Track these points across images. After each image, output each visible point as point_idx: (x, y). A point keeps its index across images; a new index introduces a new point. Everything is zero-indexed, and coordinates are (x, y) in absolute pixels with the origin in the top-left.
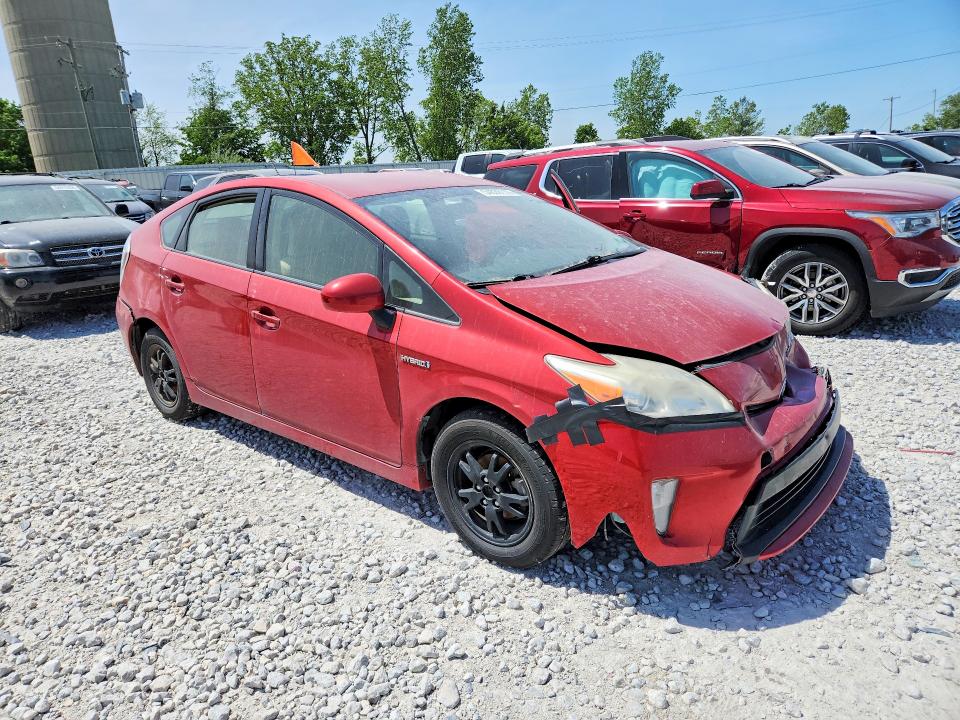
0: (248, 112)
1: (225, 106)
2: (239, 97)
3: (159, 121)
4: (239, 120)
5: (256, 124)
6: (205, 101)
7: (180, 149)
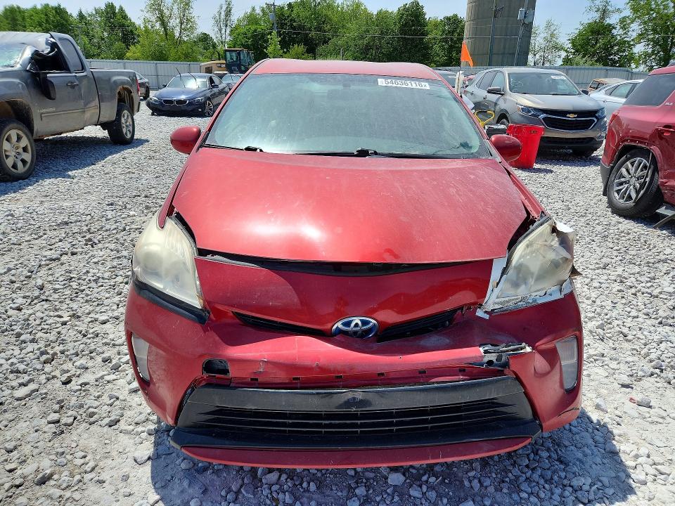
0: (632, 25)
1: (613, 20)
2: (627, 12)
3: (555, 32)
4: (621, 32)
5: (634, 35)
6: (595, 16)
7: (563, 54)
